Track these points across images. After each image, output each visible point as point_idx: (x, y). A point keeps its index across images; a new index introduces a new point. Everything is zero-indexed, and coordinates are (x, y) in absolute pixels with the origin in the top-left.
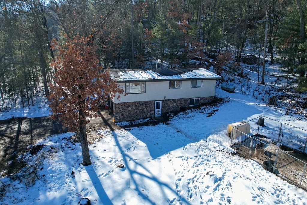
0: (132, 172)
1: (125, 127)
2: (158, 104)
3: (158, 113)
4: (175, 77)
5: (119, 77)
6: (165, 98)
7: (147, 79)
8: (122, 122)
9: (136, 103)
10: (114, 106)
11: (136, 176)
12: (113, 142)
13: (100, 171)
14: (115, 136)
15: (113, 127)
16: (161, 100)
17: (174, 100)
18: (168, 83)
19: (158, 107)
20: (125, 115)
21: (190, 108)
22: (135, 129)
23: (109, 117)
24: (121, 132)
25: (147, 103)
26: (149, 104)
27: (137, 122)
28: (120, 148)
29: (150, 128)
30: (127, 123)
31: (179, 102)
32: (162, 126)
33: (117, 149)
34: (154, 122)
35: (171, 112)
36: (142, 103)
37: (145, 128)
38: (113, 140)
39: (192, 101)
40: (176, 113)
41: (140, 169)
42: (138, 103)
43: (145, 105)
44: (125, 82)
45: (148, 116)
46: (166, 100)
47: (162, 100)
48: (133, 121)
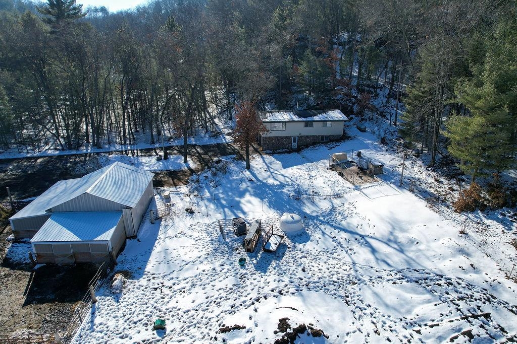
0: (271, 173)
1: (269, 154)
2: (295, 139)
3: (294, 145)
4: (309, 119)
5: (266, 118)
6: (300, 135)
7: (287, 120)
8: (267, 151)
9: (278, 137)
10: (262, 139)
11: (273, 174)
12: (261, 161)
13: (256, 172)
14: (263, 158)
15: (261, 153)
17: (307, 137)
18: (303, 124)
19: (295, 141)
20: (270, 146)
21: (319, 143)
22: (276, 155)
23: (258, 147)
24: (267, 157)
25: (286, 137)
26: (288, 138)
27: (278, 151)
28: (266, 164)
29: (286, 155)
30: (271, 152)
31: (312, 138)
32: (295, 154)
33: (264, 164)
34: (290, 151)
35: (304, 146)
36: (282, 138)
37: (282, 155)
38: (262, 160)
39: (322, 138)
40: (307, 146)
41: (276, 172)
42: (280, 137)
43: (284, 139)
44: (271, 122)
45: (287, 147)
46: (302, 137)
47: (298, 136)
48: (276, 150)
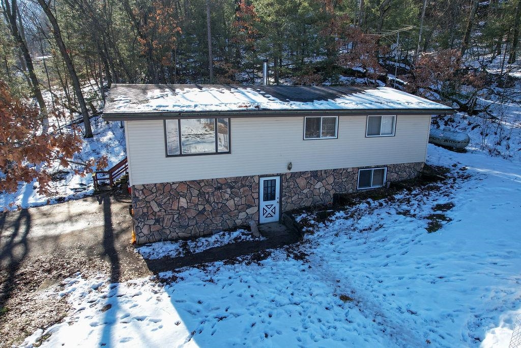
2: (270, 186)
3: (269, 211)
4: (321, 105)
5: (144, 102)
6: (289, 168)
7: (235, 108)
8: (157, 246)
9: (202, 184)
16: (277, 175)
17: (316, 175)
18: (299, 124)
19: (269, 196)
20: (167, 223)
25: (235, 182)
26: (243, 186)
27: (202, 245)
30: (170, 249)
31: (331, 180)
35: (308, 209)
36: (219, 185)
40: (323, 213)
42: (209, 183)
43: (229, 190)
44: (162, 116)
46: (294, 175)
47: (281, 175)
48: (194, 238)
